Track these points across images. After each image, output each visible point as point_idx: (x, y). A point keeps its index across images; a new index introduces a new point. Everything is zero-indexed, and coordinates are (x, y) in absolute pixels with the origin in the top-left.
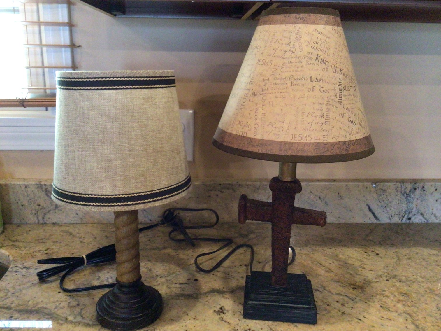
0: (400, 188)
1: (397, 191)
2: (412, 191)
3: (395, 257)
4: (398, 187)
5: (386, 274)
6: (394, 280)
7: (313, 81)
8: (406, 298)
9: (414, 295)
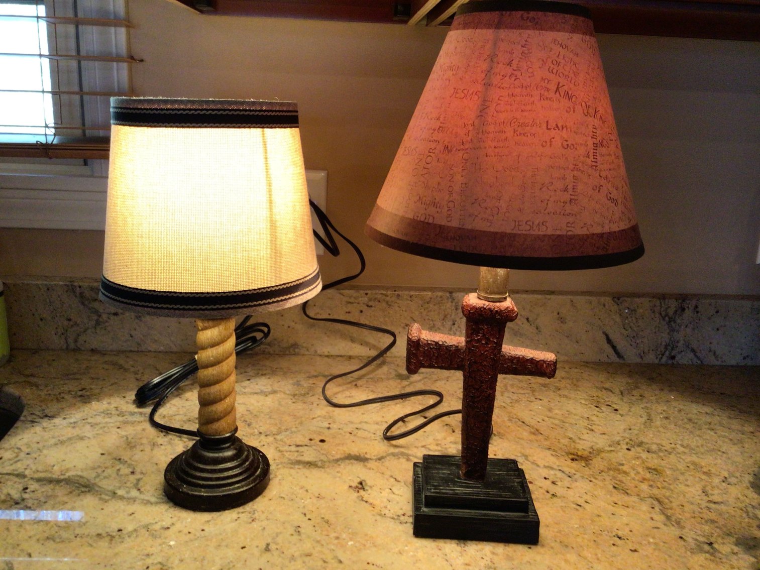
0: (659, 307)
1: (654, 312)
2: (678, 313)
3: (643, 416)
4: (655, 306)
5: (627, 440)
6: (639, 449)
7: (550, 129)
8: (655, 476)
9: (668, 472)
